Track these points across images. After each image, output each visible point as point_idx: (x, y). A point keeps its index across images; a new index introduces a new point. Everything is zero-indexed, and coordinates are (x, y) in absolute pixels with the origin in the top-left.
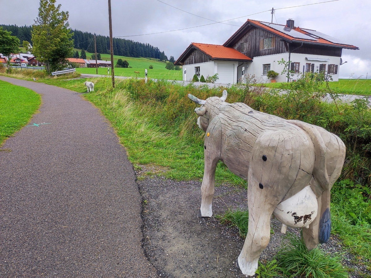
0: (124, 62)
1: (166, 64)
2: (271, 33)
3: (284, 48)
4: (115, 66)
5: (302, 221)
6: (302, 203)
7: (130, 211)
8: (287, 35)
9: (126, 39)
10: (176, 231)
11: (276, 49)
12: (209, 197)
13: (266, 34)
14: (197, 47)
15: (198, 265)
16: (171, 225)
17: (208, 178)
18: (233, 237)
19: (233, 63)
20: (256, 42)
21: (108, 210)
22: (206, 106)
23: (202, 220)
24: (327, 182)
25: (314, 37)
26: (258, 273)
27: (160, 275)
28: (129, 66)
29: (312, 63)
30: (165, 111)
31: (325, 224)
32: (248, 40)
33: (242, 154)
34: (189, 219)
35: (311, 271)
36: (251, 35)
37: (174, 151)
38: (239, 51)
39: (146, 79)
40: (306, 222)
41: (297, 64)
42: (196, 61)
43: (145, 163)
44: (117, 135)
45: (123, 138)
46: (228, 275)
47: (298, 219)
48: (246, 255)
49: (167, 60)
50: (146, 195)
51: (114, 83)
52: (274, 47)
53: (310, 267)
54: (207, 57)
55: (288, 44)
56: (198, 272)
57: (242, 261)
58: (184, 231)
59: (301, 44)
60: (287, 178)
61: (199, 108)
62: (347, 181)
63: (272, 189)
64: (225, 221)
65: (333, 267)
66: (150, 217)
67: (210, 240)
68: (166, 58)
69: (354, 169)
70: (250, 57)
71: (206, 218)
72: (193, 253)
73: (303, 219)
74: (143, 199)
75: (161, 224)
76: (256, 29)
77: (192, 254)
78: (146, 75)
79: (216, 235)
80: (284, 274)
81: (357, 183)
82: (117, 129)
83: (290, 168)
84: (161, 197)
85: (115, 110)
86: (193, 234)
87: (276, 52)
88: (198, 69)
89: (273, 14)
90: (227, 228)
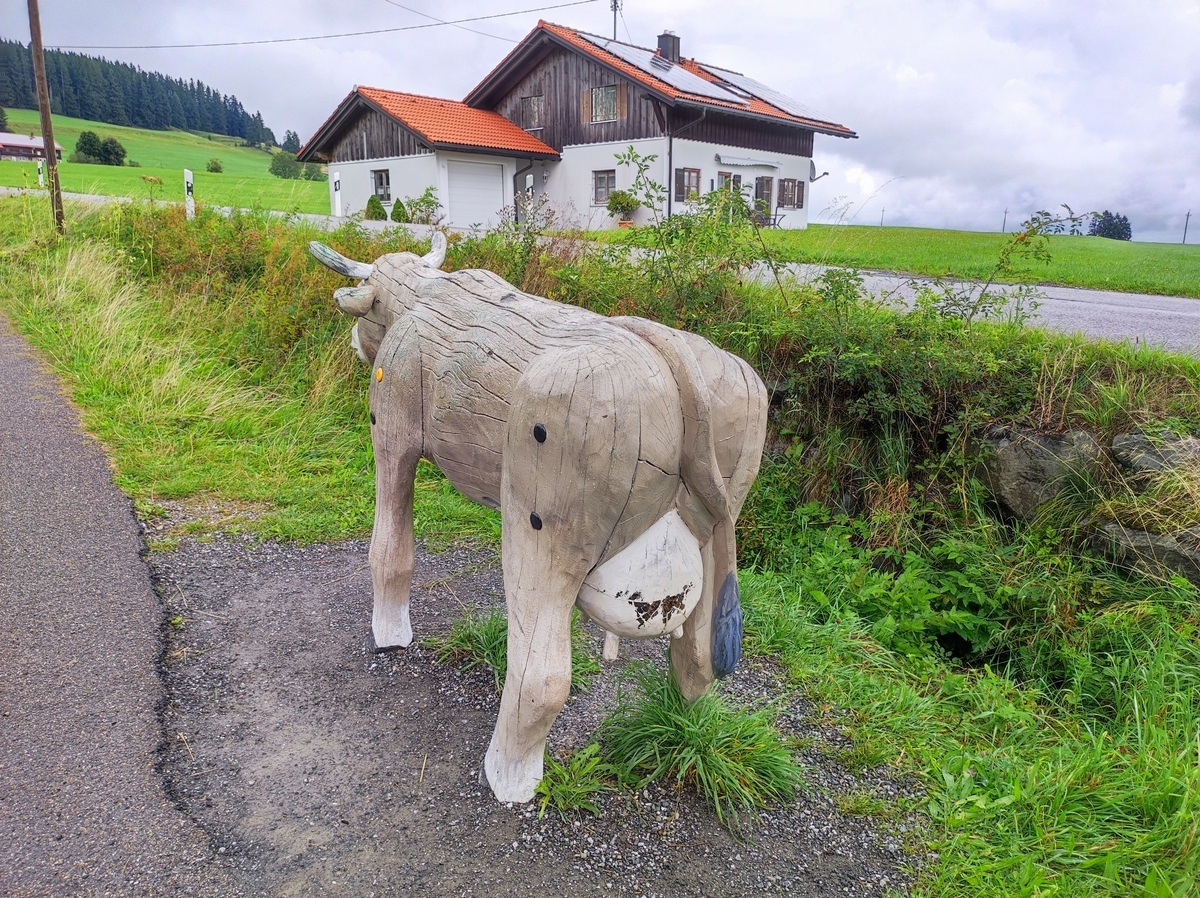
0: (106, 144)
1: (270, 158)
2: (613, 71)
3: (653, 123)
4: (71, 156)
5: (660, 617)
6: (657, 561)
7: (117, 656)
8: (660, 80)
9: (107, 60)
10: (288, 705)
11: (631, 123)
12: (395, 580)
13: (598, 74)
14: (375, 103)
15: (359, 799)
16: (271, 688)
17: (391, 521)
18: (476, 699)
19: (499, 161)
20: (567, 95)
21: (25, 662)
22: (375, 282)
23: (379, 658)
24: (720, 494)
25: (736, 94)
26: (542, 790)
27: (222, 849)
28: (126, 160)
29: (735, 172)
30: (260, 314)
31: (725, 620)
32: (545, 89)
33: (483, 429)
34: (336, 661)
35: (692, 761)
36: (552, 75)
37: (291, 449)
38: (518, 125)
39: (190, 205)
40: (669, 618)
41: (694, 175)
42: (376, 148)
43: (182, 495)
44: (70, 402)
45: (93, 413)
46: (452, 812)
47: (645, 610)
48: (504, 741)
49: (275, 144)
50: (178, 599)
51: (60, 217)
52: (625, 118)
53: (689, 749)
54: (412, 137)
55: (664, 110)
56: (355, 820)
57: (496, 763)
58: (316, 701)
59: (701, 115)
60: (604, 490)
61: (347, 290)
62: (812, 507)
63: (567, 527)
64: (454, 654)
65: (751, 741)
66: (195, 672)
67: (402, 718)
68: (269, 136)
69: (829, 474)
70: (552, 144)
71: (393, 651)
72: (343, 764)
73: (660, 609)
74: (169, 613)
75: (235, 688)
76: (565, 56)
77: (339, 768)
78: (190, 189)
79: (423, 699)
80: (620, 783)
81: (838, 511)
82: (73, 381)
83: (611, 459)
84: (237, 603)
85: (65, 316)
86: (346, 706)
87: (630, 134)
88: (382, 178)
89: (618, 12)
90: (458, 674)
